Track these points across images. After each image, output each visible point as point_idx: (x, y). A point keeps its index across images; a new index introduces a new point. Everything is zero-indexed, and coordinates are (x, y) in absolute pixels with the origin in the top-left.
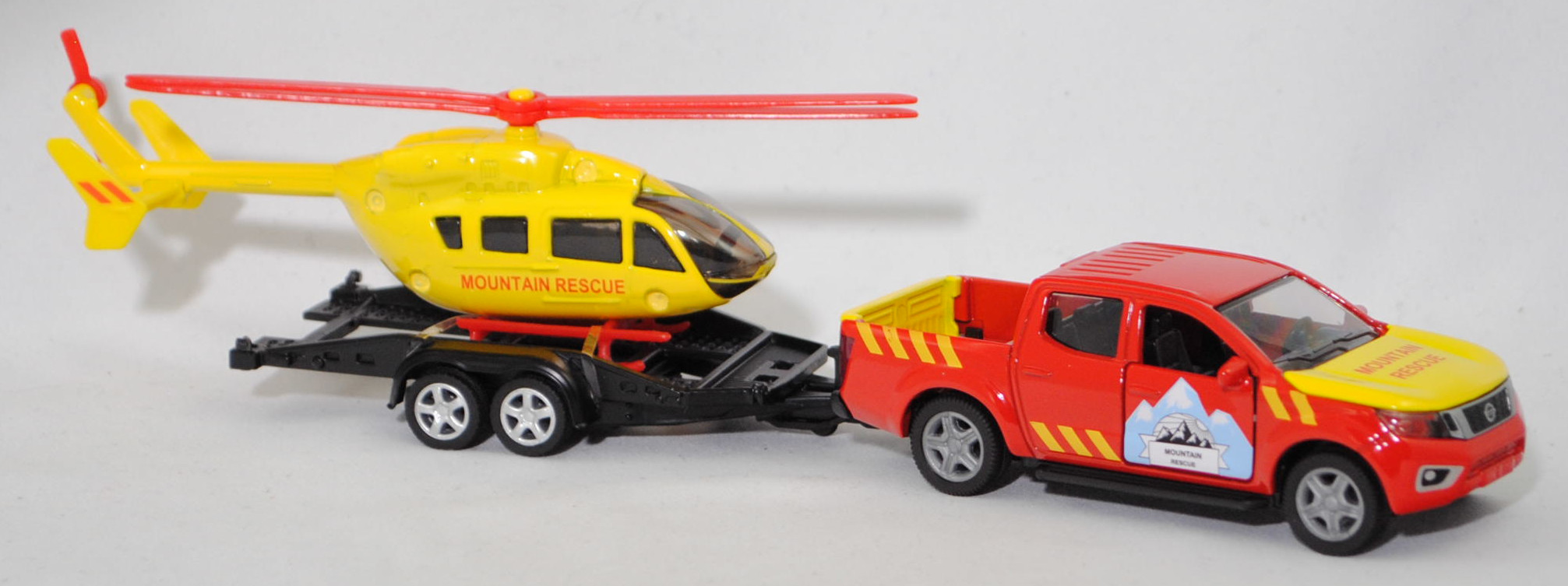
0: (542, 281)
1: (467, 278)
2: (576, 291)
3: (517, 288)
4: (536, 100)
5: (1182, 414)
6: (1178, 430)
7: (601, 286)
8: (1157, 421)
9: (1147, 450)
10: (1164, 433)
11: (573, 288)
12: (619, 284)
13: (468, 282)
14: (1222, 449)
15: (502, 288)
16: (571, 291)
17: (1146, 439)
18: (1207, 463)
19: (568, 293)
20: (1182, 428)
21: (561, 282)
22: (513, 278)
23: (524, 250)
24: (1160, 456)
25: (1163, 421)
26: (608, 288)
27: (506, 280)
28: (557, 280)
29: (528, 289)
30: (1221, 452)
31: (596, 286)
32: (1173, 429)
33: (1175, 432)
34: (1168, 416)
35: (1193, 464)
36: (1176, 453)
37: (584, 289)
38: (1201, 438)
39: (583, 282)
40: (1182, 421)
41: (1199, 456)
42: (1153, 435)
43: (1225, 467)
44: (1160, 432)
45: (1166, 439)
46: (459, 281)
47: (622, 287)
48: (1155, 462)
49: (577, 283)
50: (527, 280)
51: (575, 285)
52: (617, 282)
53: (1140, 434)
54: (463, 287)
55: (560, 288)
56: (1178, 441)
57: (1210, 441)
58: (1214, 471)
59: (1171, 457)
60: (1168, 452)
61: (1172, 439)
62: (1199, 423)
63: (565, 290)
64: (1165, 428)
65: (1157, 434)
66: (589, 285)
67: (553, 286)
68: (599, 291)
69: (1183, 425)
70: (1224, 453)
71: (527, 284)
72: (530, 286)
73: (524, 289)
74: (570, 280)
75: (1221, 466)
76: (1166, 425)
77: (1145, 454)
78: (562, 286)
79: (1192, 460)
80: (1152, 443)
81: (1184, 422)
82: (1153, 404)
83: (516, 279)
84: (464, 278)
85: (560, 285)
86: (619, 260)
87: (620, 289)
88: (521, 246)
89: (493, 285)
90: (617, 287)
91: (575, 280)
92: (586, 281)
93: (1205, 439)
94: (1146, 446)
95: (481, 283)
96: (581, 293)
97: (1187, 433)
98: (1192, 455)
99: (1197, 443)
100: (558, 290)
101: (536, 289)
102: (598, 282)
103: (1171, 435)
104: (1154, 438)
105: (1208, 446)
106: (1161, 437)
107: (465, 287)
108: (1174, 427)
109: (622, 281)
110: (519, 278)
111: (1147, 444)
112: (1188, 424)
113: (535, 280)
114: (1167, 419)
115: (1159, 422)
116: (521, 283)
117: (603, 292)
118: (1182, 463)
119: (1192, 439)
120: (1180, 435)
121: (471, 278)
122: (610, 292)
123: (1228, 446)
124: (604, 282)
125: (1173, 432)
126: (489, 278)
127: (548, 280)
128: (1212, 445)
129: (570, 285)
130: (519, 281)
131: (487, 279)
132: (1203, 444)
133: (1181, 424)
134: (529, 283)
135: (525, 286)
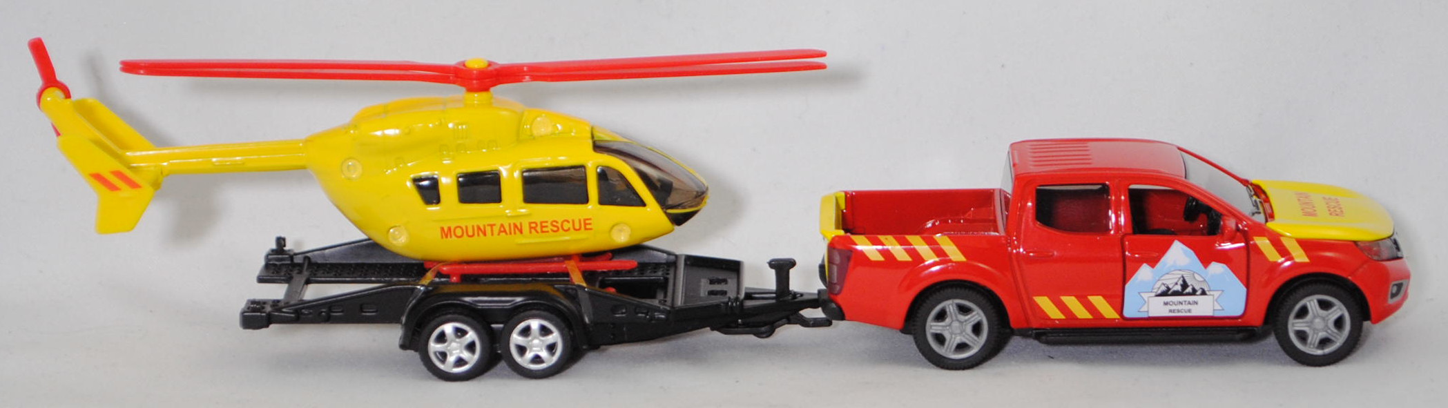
0: (515, 226)
1: (446, 230)
2: (548, 232)
3: (492, 234)
4: (490, 68)
5: (1180, 270)
6: (1176, 284)
7: (570, 225)
8: (1157, 278)
9: (1146, 305)
10: (1163, 288)
11: (545, 229)
12: (587, 222)
13: (447, 233)
14: (1216, 294)
15: (478, 235)
16: (543, 232)
17: (1145, 296)
18: (1203, 307)
19: (540, 234)
20: (1181, 282)
21: (533, 225)
22: (488, 225)
23: (497, 199)
24: (1158, 308)
25: (1162, 278)
26: (577, 226)
27: (482, 228)
28: (530, 223)
29: (503, 234)
30: (1216, 297)
31: (566, 226)
32: (1170, 283)
33: (1173, 286)
34: (1167, 274)
35: (1189, 311)
36: (1174, 303)
37: (555, 229)
38: (1197, 288)
39: (554, 223)
40: (1180, 276)
41: (1196, 303)
42: (1152, 292)
43: (1219, 308)
44: (1159, 288)
45: (1164, 294)
46: (439, 232)
47: (590, 224)
48: (1153, 313)
49: (549, 224)
50: (502, 226)
51: (546, 227)
52: (585, 220)
53: (1139, 293)
54: (442, 237)
55: (533, 231)
56: (1176, 293)
57: (1206, 289)
58: (1209, 313)
59: (1169, 307)
60: (1166, 304)
61: (1170, 292)
62: (1196, 275)
63: (537, 232)
64: (1164, 284)
65: (1155, 290)
66: (559, 225)
67: (526, 229)
68: (569, 230)
69: (1182, 279)
70: (1218, 297)
71: (502, 229)
72: (505, 231)
73: (499, 234)
74: (542, 223)
75: (1215, 308)
76: (1165, 282)
77: (1145, 308)
78: (535, 228)
79: (1189, 307)
80: (1150, 299)
81: (1183, 277)
82: (1153, 266)
83: (492, 226)
84: (442, 229)
85: (533, 227)
86: (585, 200)
87: (588, 227)
88: (495, 196)
89: (470, 233)
90: (586, 224)
91: (546, 222)
92: (557, 222)
93: (1202, 289)
94: (1145, 302)
95: (459, 232)
96: (551, 233)
97: (1185, 285)
98: (1189, 303)
99: (1194, 292)
100: (531, 232)
101: (511, 233)
102: (568, 221)
103: (1169, 289)
104: (1153, 294)
105: (1204, 293)
106: (1159, 292)
107: (444, 236)
108: (1173, 282)
109: (590, 219)
110: (494, 225)
111: (1146, 299)
112: (1186, 278)
113: (510, 225)
114: (1167, 277)
115: (1159, 280)
116: (496, 229)
117: (572, 230)
118: (1179, 311)
119: (1189, 290)
120: (1178, 288)
121: (449, 229)
122: (580, 229)
123: (1223, 291)
124: (573, 221)
125: (1170, 286)
126: (467, 227)
127: (521, 224)
128: (1207, 293)
129: (542, 227)
130: (494, 227)
131: (464, 228)
132: (1199, 293)
133: (1180, 278)
134: (504, 228)
135: (500, 232)
